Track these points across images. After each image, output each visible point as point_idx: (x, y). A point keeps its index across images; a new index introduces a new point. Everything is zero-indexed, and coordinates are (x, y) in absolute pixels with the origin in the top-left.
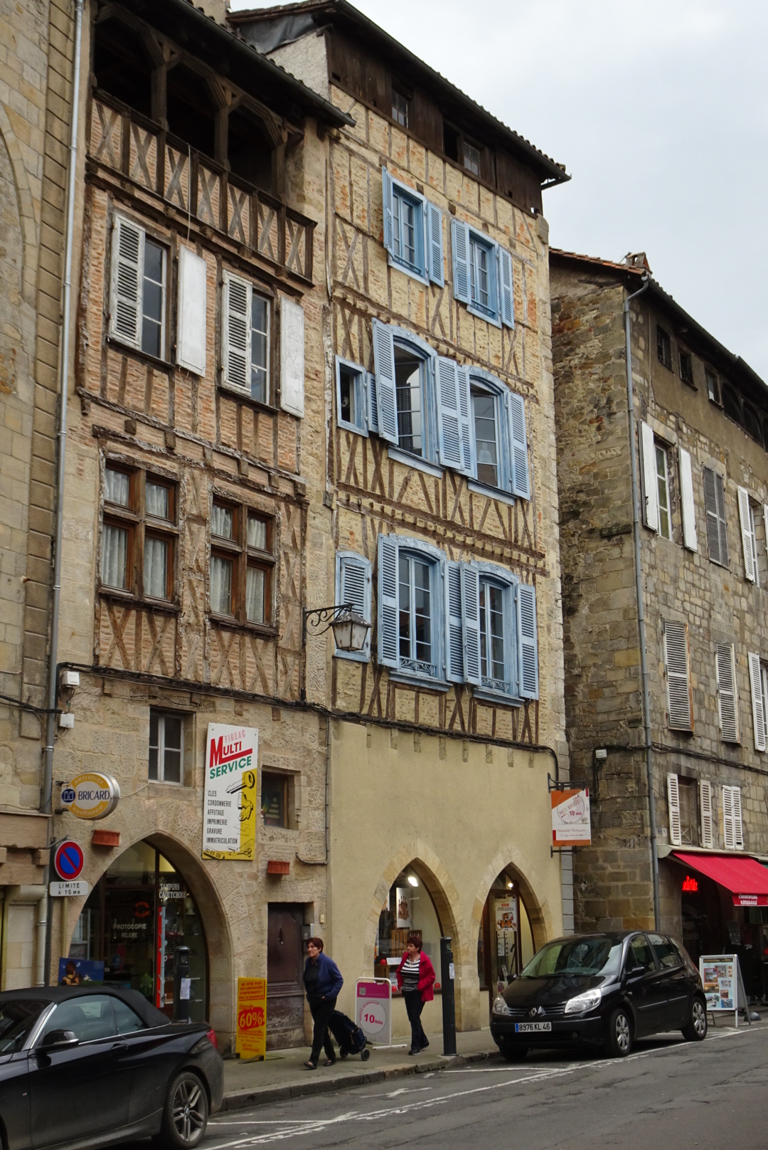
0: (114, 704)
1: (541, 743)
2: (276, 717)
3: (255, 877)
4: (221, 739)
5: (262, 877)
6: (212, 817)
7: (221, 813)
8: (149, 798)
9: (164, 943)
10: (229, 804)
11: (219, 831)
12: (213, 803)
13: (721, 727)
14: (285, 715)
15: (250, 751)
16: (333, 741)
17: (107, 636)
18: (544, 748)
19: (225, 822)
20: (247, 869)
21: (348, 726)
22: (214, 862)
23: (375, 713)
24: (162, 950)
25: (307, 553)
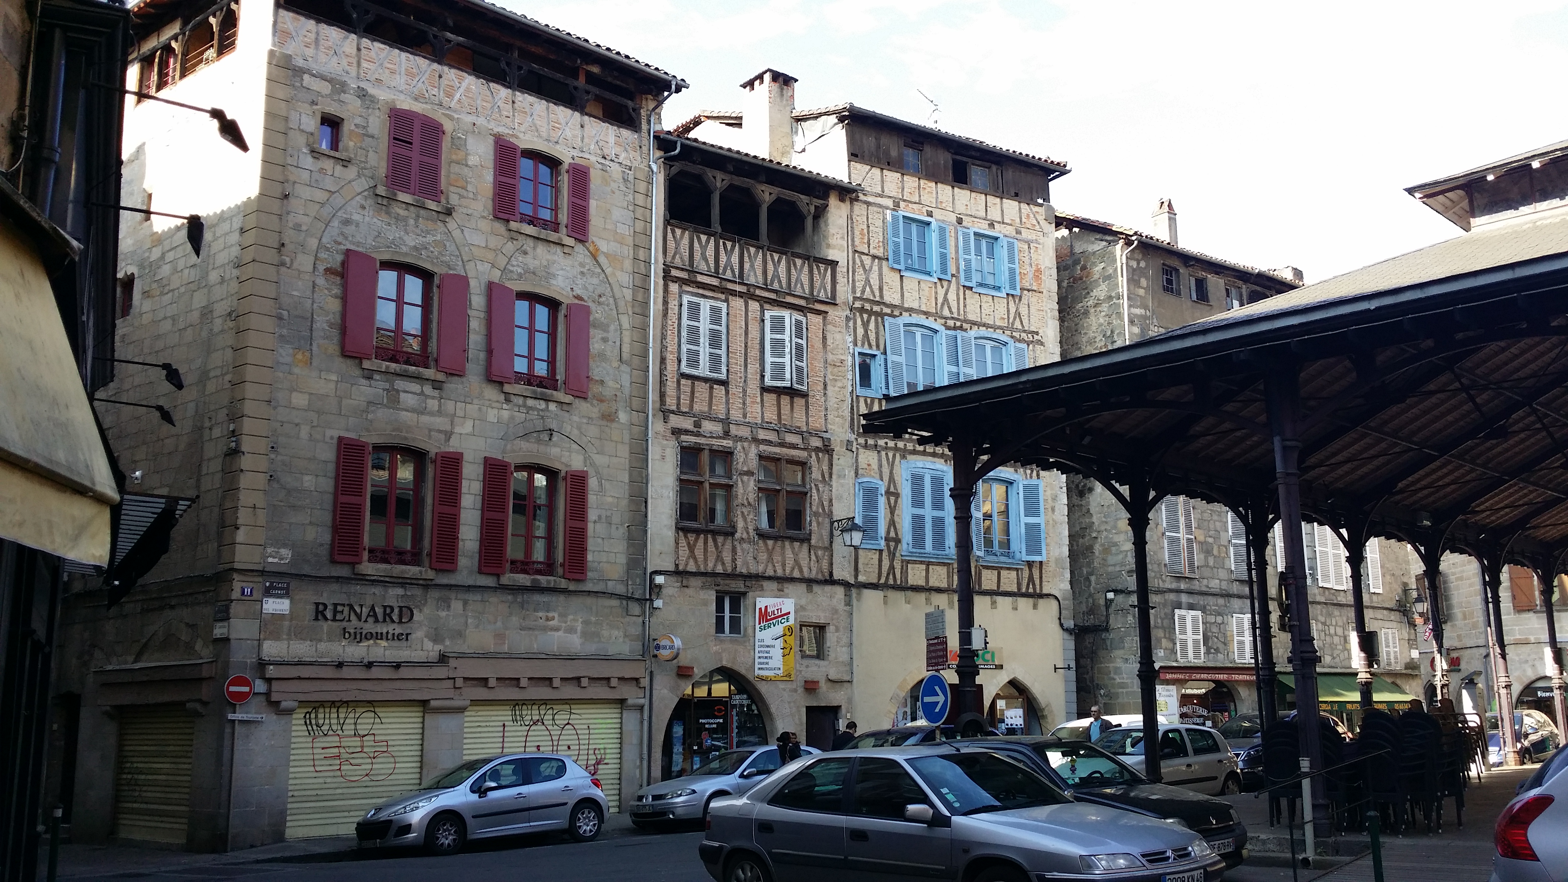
0: (689, 591)
1: (1045, 591)
2: (810, 590)
3: (795, 691)
4: (766, 607)
5: (801, 690)
6: (761, 655)
7: (768, 652)
8: (716, 645)
9: (736, 731)
10: (773, 646)
11: (767, 663)
12: (762, 646)
13: (1233, 569)
14: (816, 588)
15: (789, 613)
16: (855, 602)
17: (684, 552)
18: (1048, 595)
19: (771, 658)
20: (789, 686)
21: (867, 593)
22: (764, 682)
23: (891, 582)
24: (734, 735)
25: (834, 483)
